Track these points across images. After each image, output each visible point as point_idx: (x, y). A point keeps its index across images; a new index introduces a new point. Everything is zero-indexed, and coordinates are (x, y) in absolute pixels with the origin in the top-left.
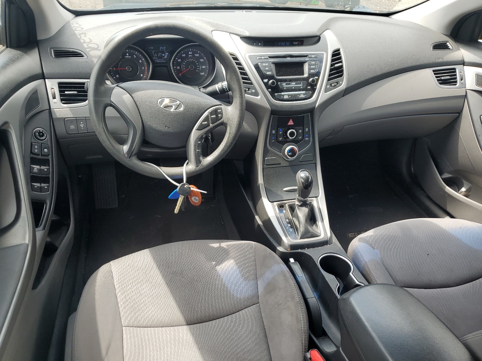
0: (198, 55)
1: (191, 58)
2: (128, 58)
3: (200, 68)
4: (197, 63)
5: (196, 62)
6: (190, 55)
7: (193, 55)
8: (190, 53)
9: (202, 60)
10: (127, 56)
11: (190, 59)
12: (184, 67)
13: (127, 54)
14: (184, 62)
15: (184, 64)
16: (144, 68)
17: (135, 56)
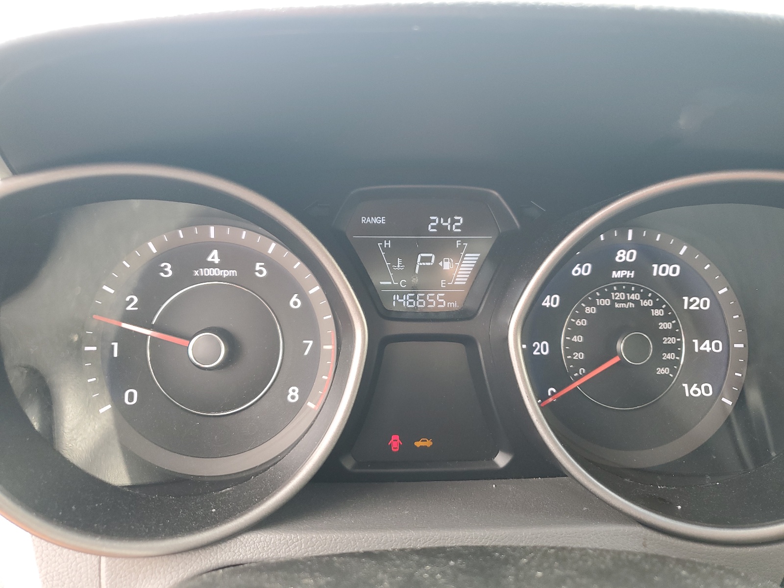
0: (671, 270)
1: (625, 286)
2: (220, 278)
3: (679, 354)
4: (666, 318)
5: (657, 313)
6: (625, 266)
7: (641, 267)
8: (622, 256)
9: (699, 303)
10: (212, 265)
11: (621, 296)
12: (575, 347)
13: (214, 256)
14: (582, 315)
15: (582, 323)
16: (316, 348)
17: (261, 270)
